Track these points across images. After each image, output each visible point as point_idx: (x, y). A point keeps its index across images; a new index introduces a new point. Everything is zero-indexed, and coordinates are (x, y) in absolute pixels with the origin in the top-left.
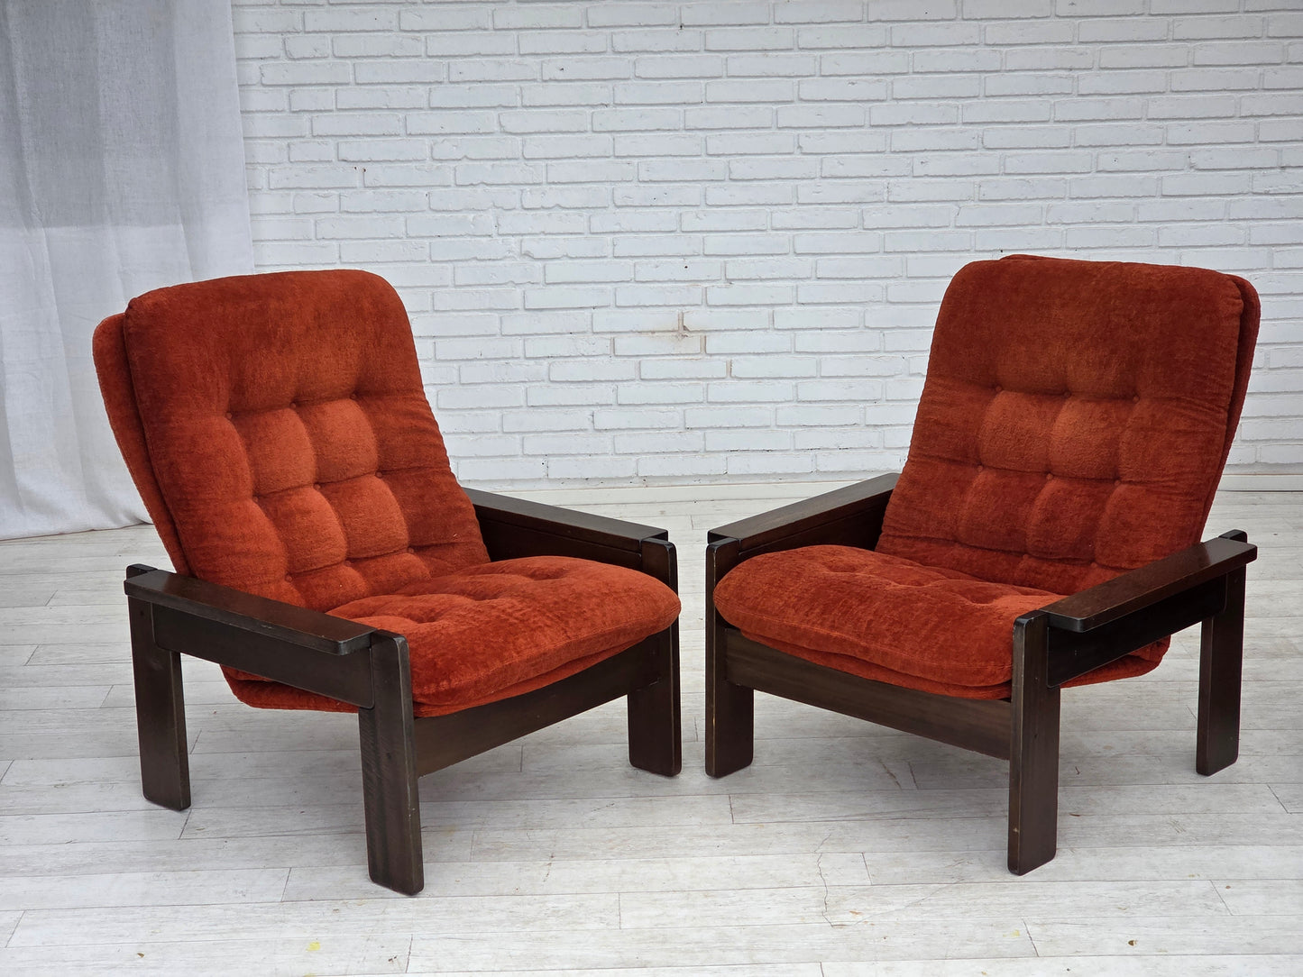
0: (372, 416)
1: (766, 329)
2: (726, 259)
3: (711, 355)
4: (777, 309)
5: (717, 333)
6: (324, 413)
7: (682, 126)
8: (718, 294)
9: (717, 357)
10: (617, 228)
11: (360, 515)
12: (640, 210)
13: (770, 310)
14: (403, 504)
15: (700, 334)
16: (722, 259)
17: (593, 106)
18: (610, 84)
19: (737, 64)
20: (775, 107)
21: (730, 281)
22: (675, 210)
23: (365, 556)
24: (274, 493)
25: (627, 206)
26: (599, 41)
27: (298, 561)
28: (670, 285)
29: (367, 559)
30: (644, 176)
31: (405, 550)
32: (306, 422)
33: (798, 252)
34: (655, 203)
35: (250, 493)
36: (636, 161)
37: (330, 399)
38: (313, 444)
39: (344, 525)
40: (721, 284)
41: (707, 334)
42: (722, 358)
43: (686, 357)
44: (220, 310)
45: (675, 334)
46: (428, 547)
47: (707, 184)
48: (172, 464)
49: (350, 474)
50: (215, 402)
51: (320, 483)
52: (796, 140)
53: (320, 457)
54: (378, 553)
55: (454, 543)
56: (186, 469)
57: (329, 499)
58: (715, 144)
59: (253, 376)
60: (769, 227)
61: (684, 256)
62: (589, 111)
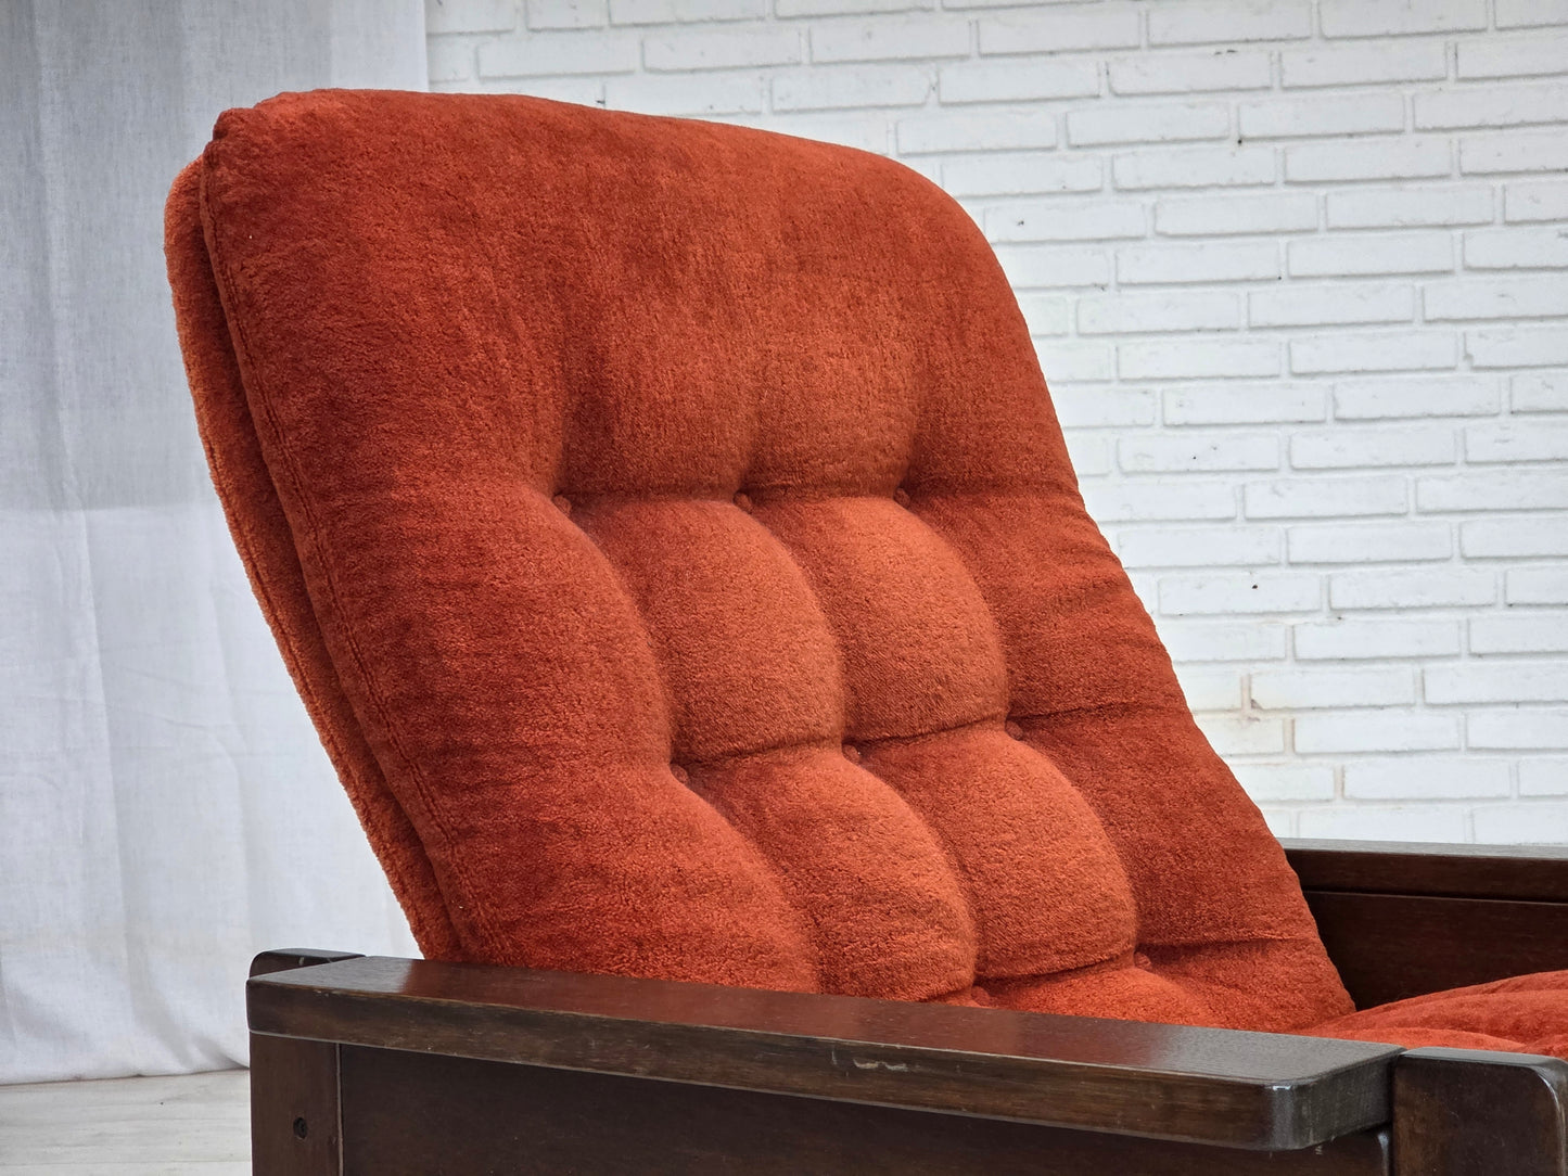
0: (971, 551)
1: (1408, 706)
2: (1331, 571)
3: (1304, 756)
4: (1430, 666)
5: (1313, 715)
6: (840, 524)
7: (1244, 322)
8: (1317, 638)
9: (1315, 760)
10: (1125, 515)
11: (1009, 837)
12: (1166, 479)
13: (1417, 668)
14: (1110, 817)
15: (1284, 716)
16: (1323, 572)
17: (1078, 288)
18: (1110, 249)
19: (1346, 206)
20: (1419, 283)
21: (1338, 614)
22: (1234, 480)
23: (1032, 968)
24: (740, 753)
25: (1145, 473)
26: (1084, 171)
27: (853, 975)
28: (1225, 621)
29: (1036, 979)
30: (1175, 416)
31: (1130, 959)
32: (798, 547)
33: (1470, 554)
34: (1194, 465)
35: (663, 747)
36: (1158, 388)
37: (850, 487)
38: (829, 610)
39: (963, 867)
40: (1320, 618)
41: (1296, 716)
42: (1325, 761)
43: (1257, 760)
44: (516, 159)
45: (1236, 715)
46: (1193, 949)
47: (1293, 430)
48: (407, 626)
49: (947, 716)
50: (528, 437)
51: (860, 741)
52: (1461, 344)
53: (853, 657)
54: (1069, 961)
55: (1265, 941)
56: (459, 639)
57: (901, 788)
58: (1307, 353)
59: (634, 374)
60: (1412, 507)
61: (1251, 567)
62: (1071, 297)
